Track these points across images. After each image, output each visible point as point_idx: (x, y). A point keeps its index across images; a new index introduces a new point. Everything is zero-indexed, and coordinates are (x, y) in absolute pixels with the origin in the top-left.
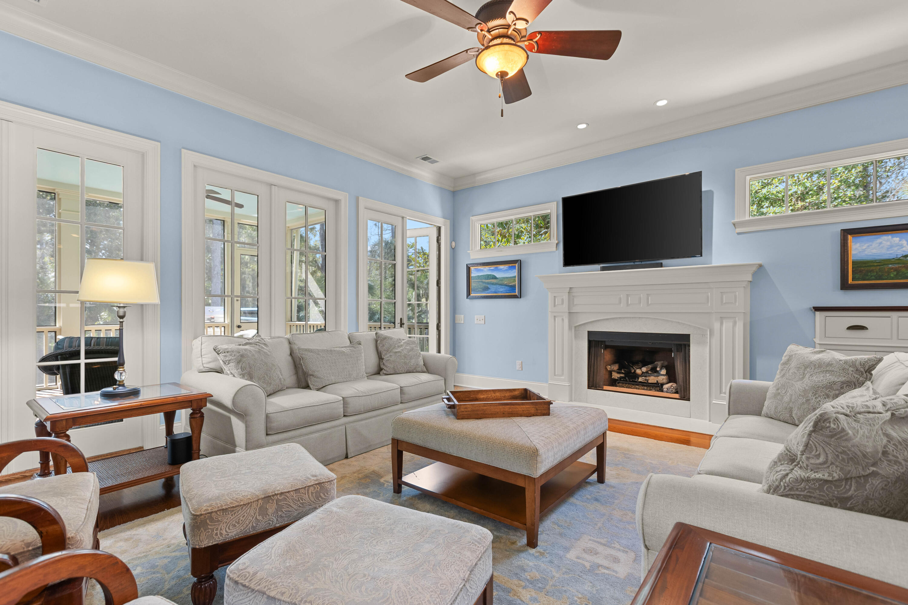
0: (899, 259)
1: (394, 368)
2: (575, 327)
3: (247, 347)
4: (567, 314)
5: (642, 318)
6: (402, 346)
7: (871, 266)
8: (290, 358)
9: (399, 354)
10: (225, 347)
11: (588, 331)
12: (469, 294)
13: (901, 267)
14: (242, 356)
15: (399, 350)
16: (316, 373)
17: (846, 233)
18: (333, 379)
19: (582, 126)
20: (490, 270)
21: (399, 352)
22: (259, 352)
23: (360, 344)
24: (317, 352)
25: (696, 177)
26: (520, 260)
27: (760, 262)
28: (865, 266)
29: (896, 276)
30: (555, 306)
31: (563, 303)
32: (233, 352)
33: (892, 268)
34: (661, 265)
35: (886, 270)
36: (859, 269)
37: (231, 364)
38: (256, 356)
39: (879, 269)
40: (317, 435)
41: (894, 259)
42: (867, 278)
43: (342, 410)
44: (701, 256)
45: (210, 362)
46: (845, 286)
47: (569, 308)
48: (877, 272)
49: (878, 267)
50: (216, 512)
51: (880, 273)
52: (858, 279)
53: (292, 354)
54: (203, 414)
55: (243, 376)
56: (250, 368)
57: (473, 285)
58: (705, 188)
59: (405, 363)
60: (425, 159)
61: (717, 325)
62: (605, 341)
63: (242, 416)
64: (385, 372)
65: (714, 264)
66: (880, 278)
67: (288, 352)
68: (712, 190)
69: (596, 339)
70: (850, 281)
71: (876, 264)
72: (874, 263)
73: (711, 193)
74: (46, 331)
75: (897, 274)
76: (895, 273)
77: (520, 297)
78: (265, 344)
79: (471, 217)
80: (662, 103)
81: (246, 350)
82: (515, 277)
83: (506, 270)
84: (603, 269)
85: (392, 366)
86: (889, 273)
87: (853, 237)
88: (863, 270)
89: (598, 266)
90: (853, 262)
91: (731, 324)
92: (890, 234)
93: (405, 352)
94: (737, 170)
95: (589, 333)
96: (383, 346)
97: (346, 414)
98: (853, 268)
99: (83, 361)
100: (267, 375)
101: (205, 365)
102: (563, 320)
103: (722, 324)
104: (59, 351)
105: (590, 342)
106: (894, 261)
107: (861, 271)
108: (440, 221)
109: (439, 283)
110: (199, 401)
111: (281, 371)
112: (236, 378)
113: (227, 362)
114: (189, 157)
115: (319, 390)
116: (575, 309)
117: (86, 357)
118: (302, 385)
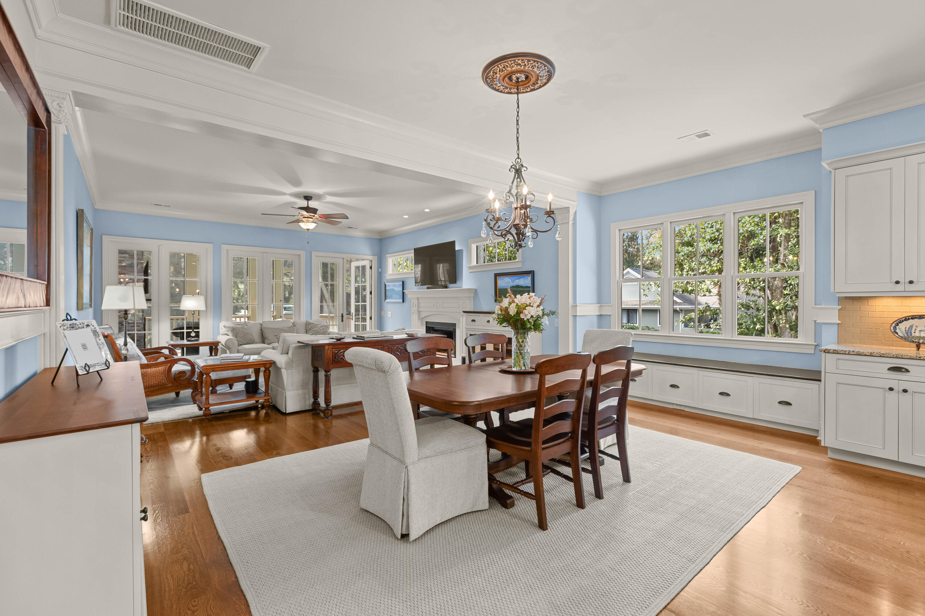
2: (422, 319)
3: (240, 326)
4: (417, 312)
5: (442, 314)
6: (318, 327)
8: (260, 331)
9: (315, 331)
10: (229, 325)
11: (426, 321)
12: (385, 299)
14: (234, 329)
15: (316, 329)
17: (496, 275)
19: (406, 217)
20: (392, 285)
22: (246, 328)
23: (295, 326)
24: (271, 329)
25: (453, 243)
26: (403, 281)
27: (476, 287)
28: (501, 291)
30: (414, 307)
31: (416, 306)
32: (230, 327)
34: (446, 287)
37: (229, 332)
44: (458, 283)
47: (418, 309)
53: (261, 330)
54: (218, 347)
55: (233, 336)
56: (236, 333)
57: (387, 294)
58: (457, 248)
60: (350, 228)
61: (461, 319)
62: (432, 327)
63: (229, 347)
65: (463, 288)
67: (260, 329)
68: (463, 249)
69: (428, 325)
73: (461, 251)
77: (403, 302)
78: (247, 325)
79: (387, 255)
80: (427, 210)
82: (401, 290)
83: (399, 286)
84: (428, 288)
87: (498, 277)
89: (426, 287)
90: (498, 289)
93: (319, 330)
94: (469, 240)
96: (308, 327)
98: (498, 292)
99: (185, 331)
100: (244, 337)
101: (223, 332)
102: (416, 315)
104: (178, 327)
105: (426, 327)
108: (371, 257)
109: (371, 293)
110: (217, 344)
111: (252, 336)
112: (231, 337)
113: (227, 331)
114: (225, 247)
115: (268, 344)
116: (420, 310)
117: (186, 329)
118: (264, 343)
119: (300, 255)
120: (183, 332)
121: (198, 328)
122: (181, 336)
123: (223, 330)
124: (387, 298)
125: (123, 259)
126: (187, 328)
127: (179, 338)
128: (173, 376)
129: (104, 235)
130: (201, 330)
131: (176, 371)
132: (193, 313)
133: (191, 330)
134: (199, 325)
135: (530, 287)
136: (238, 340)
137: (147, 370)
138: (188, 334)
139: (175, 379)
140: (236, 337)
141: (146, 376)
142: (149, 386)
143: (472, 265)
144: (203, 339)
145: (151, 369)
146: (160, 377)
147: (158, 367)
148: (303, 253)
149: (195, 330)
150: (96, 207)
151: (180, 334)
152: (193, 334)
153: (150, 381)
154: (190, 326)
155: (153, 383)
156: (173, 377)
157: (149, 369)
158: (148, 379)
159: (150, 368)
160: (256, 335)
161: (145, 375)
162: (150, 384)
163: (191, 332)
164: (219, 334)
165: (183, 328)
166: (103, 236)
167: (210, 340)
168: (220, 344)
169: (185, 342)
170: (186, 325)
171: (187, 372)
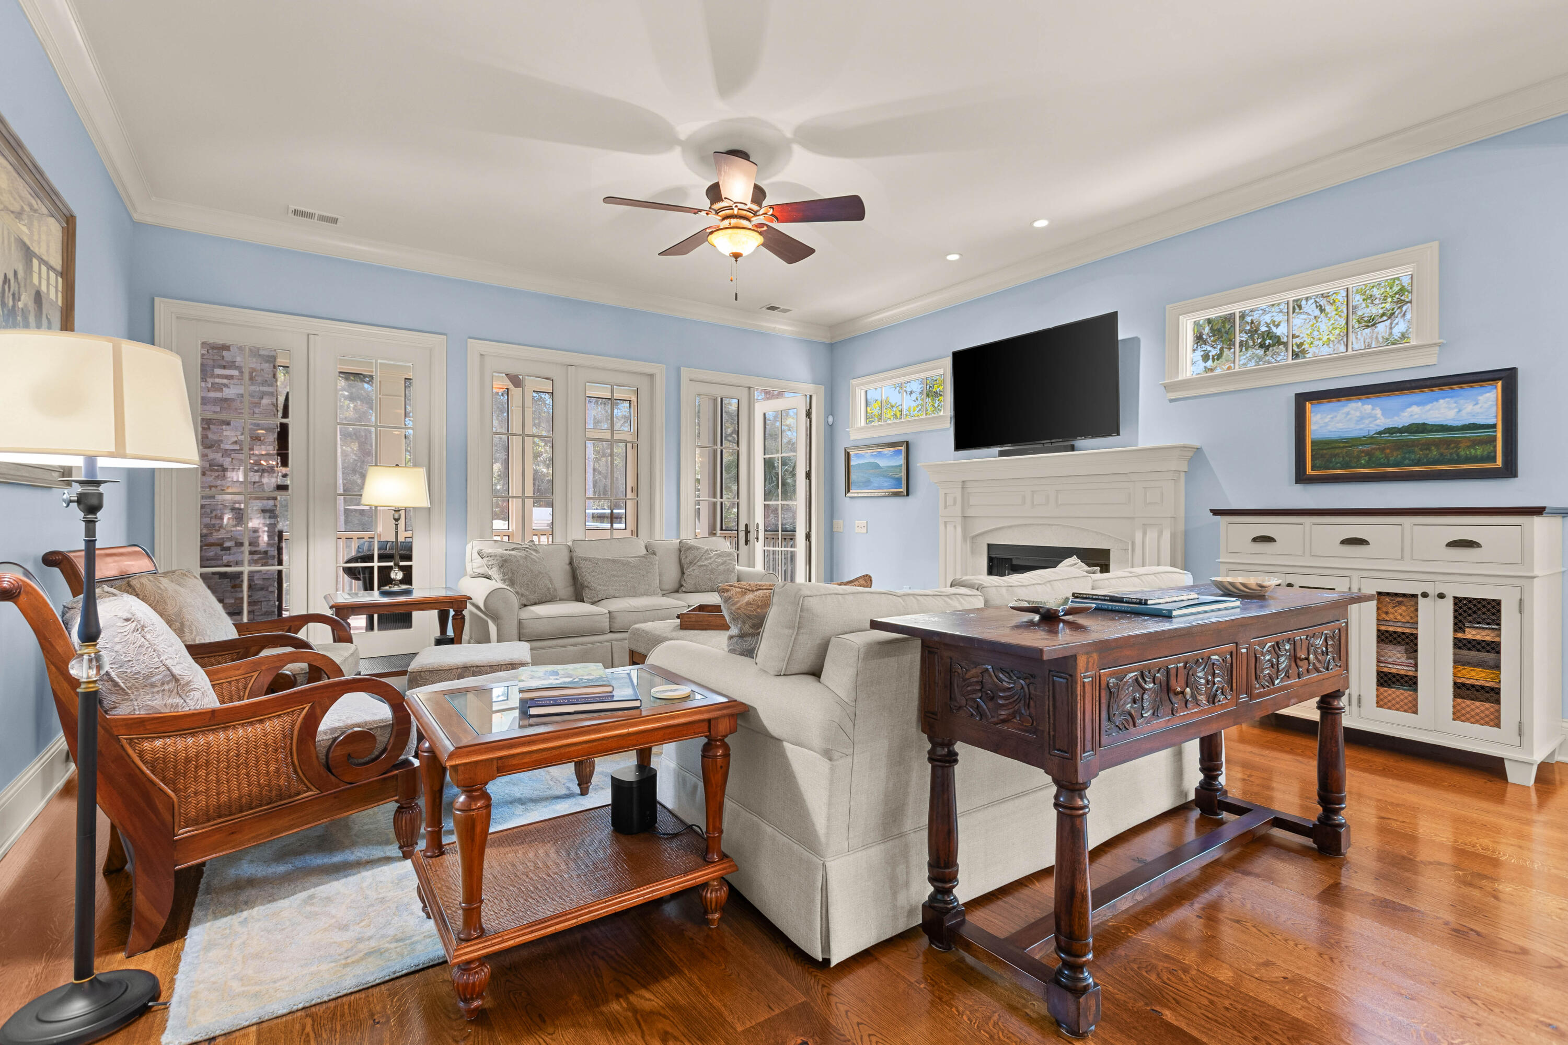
0: (1372, 438)
1: (695, 584)
2: (973, 538)
3: (513, 553)
4: (959, 520)
5: (1052, 525)
6: (710, 558)
7: (1336, 448)
8: (568, 568)
9: (705, 568)
10: (490, 551)
11: (989, 545)
12: (848, 490)
13: (1374, 449)
14: (505, 561)
15: (706, 563)
16: (592, 585)
17: (1302, 400)
18: (612, 592)
19: (953, 257)
20: (872, 455)
21: (704, 565)
22: (526, 558)
23: (655, 554)
24: (596, 561)
25: (1110, 321)
26: (907, 442)
27: (1196, 443)
28: (1329, 449)
29: (1368, 462)
30: (946, 507)
31: (955, 503)
32: (496, 556)
33: (1363, 451)
34: (1073, 448)
35: (1356, 453)
36: (1321, 452)
37: (494, 569)
38: (521, 562)
39: (1346, 452)
40: (576, 648)
41: (1364, 437)
42: (1331, 465)
43: (607, 624)
44: (1118, 434)
45: (479, 567)
46: (1301, 477)
47: (963, 511)
48: (1343, 457)
49: (1345, 450)
50: (424, 672)
51: (1347, 459)
52: (1319, 468)
53: (571, 563)
54: (464, 616)
55: (504, 580)
56: (513, 573)
57: (853, 477)
58: (1122, 334)
59: (710, 579)
60: (772, 308)
61: (1138, 536)
62: (1011, 559)
63: (496, 618)
64: (684, 590)
65: (1141, 445)
66: (1347, 466)
67: (567, 561)
68: (1139, 336)
69: (998, 556)
70: (1309, 470)
71: (1342, 445)
72: (1340, 443)
73: (1135, 341)
74: (355, 538)
75: (1370, 459)
76: (1367, 458)
77: (908, 495)
78: (536, 551)
79: (852, 381)
80: (1041, 224)
81: (510, 555)
82: (901, 466)
83: (891, 456)
84: (1002, 454)
85: (693, 583)
86: (1358, 458)
87: (1312, 404)
88: (1326, 454)
89: (996, 450)
90: (1312, 442)
91: (1156, 535)
92: (1359, 399)
93: (714, 566)
94: (1168, 307)
95: (990, 547)
96: (686, 557)
97: (612, 630)
98: (1312, 451)
99: (376, 564)
100: (531, 582)
101: (475, 570)
102: (955, 527)
103: (1145, 534)
104: (359, 555)
105: (990, 559)
106: (1366, 440)
107: (1323, 456)
108: (809, 388)
109: (808, 475)
110: (459, 603)
111: (551, 580)
112: (497, 583)
113: (490, 567)
114: (476, 346)
115: (593, 603)
116: (970, 512)
117: (379, 561)
118: (579, 598)
119: (651, 376)
120: (372, 568)
121: (409, 558)
122: (365, 579)
123: (475, 564)
124: (852, 487)
125: (225, 381)
126: (382, 558)
127: (360, 583)
128: (322, 751)
129: (160, 296)
130: (415, 563)
131: (334, 730)
132: (397, 514)
133: (392, 564)
134: (410, 549)
135: (1494, 426)
136: (517, 593)
137: (211, 737)
138: (385, 574)
139: (328, 768)
140: (512, 583)
141: (208, 763)
142: (219, 806)
143: (1180, 378)
144: (420, 590)
145: (231, 733)
146: (267, 764)
147: (261, 721)
148: (658, 370)
149: (402, 564)
150: (136, 217)
151: (364, 573)
152: (397, 575)
153: (224, 788)
154: (388, 551)
155: (235, 795)
156: (322, 756)
157: (222, 735)
158: (213, 777)
159: (226, 729)
160: (560, 580)
161: (203, 760)
162: (224, 798)
163: (391, 568)
164: (464, 574)
165: (370, 558)
166: (157, 300)
167: (439, 592)
168: (469, 605)
169: (375, 597)
170: (379, 549)
171: (377, 733)
